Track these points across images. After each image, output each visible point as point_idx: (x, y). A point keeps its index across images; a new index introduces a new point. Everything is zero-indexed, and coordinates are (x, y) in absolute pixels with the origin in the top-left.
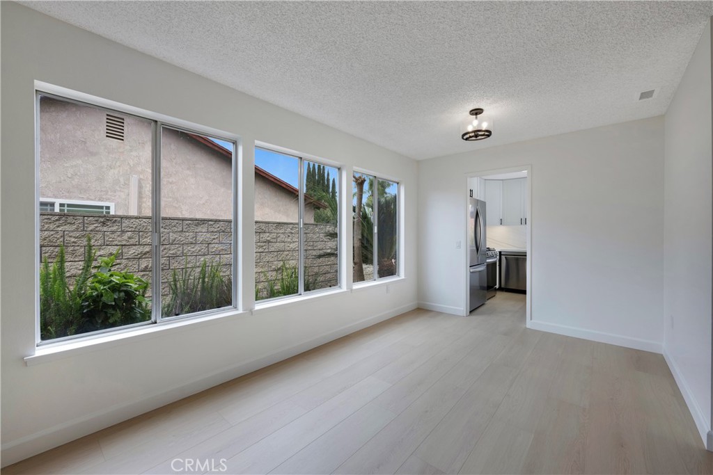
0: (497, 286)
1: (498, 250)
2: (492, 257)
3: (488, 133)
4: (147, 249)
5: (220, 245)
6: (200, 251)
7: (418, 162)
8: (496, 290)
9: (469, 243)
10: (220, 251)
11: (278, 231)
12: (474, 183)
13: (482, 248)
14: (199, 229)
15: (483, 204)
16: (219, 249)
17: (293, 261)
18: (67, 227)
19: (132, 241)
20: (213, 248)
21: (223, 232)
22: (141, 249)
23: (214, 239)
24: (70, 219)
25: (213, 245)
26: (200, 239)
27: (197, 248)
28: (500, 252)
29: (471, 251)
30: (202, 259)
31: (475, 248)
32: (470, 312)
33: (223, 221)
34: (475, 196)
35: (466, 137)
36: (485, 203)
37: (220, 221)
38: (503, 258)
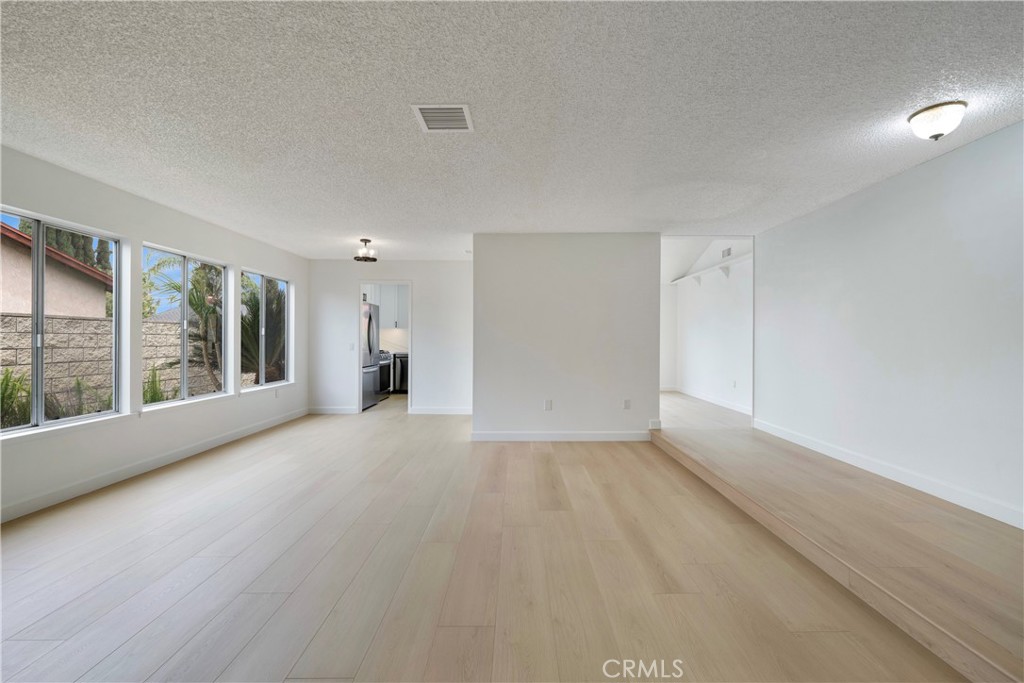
0: (391, 388)
1: (392, 352)
2: (386, 359)
3: (375, 260)
7: (310, 260)
8: (389, 393)
9: (362, 347)
11: (72, 330)
12: (367, 289)
13: (375, 351)
15: (377, 308)
17: (99, 377)
28: (395, 355)
29: (365, 355)
31: (368, 352)
32: (363, 410)
34: (369, 300)
35: (358, 259)
36: (378, 307)
38: (398, 360)
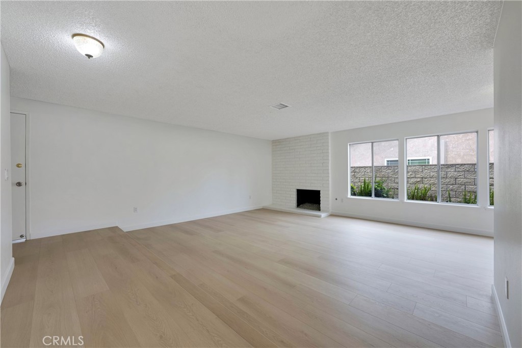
4: (419, 180)
5: (465, 179)
6: (449, 182)
10: (465, 183)
14: (449, 170)
16: (464, 182)
18: (389, 171)
19: (412, 176)
20: (459, 181)
21: (468, 171)
22: (416, 180)
23: (460, 175)
24: (390, 168)
25: (459, 179)
26: (449, 175)
27: (448, 180)
30: (451, 187)
33: (468, 164)
37: (465, 164)
